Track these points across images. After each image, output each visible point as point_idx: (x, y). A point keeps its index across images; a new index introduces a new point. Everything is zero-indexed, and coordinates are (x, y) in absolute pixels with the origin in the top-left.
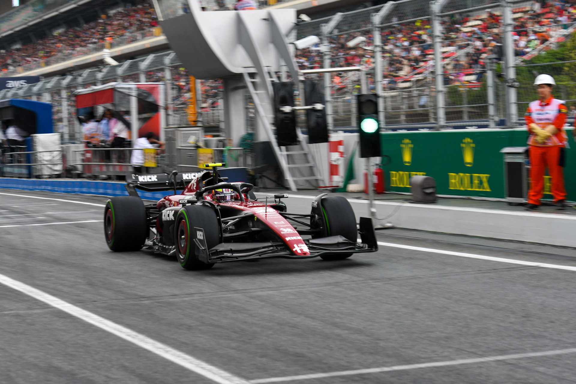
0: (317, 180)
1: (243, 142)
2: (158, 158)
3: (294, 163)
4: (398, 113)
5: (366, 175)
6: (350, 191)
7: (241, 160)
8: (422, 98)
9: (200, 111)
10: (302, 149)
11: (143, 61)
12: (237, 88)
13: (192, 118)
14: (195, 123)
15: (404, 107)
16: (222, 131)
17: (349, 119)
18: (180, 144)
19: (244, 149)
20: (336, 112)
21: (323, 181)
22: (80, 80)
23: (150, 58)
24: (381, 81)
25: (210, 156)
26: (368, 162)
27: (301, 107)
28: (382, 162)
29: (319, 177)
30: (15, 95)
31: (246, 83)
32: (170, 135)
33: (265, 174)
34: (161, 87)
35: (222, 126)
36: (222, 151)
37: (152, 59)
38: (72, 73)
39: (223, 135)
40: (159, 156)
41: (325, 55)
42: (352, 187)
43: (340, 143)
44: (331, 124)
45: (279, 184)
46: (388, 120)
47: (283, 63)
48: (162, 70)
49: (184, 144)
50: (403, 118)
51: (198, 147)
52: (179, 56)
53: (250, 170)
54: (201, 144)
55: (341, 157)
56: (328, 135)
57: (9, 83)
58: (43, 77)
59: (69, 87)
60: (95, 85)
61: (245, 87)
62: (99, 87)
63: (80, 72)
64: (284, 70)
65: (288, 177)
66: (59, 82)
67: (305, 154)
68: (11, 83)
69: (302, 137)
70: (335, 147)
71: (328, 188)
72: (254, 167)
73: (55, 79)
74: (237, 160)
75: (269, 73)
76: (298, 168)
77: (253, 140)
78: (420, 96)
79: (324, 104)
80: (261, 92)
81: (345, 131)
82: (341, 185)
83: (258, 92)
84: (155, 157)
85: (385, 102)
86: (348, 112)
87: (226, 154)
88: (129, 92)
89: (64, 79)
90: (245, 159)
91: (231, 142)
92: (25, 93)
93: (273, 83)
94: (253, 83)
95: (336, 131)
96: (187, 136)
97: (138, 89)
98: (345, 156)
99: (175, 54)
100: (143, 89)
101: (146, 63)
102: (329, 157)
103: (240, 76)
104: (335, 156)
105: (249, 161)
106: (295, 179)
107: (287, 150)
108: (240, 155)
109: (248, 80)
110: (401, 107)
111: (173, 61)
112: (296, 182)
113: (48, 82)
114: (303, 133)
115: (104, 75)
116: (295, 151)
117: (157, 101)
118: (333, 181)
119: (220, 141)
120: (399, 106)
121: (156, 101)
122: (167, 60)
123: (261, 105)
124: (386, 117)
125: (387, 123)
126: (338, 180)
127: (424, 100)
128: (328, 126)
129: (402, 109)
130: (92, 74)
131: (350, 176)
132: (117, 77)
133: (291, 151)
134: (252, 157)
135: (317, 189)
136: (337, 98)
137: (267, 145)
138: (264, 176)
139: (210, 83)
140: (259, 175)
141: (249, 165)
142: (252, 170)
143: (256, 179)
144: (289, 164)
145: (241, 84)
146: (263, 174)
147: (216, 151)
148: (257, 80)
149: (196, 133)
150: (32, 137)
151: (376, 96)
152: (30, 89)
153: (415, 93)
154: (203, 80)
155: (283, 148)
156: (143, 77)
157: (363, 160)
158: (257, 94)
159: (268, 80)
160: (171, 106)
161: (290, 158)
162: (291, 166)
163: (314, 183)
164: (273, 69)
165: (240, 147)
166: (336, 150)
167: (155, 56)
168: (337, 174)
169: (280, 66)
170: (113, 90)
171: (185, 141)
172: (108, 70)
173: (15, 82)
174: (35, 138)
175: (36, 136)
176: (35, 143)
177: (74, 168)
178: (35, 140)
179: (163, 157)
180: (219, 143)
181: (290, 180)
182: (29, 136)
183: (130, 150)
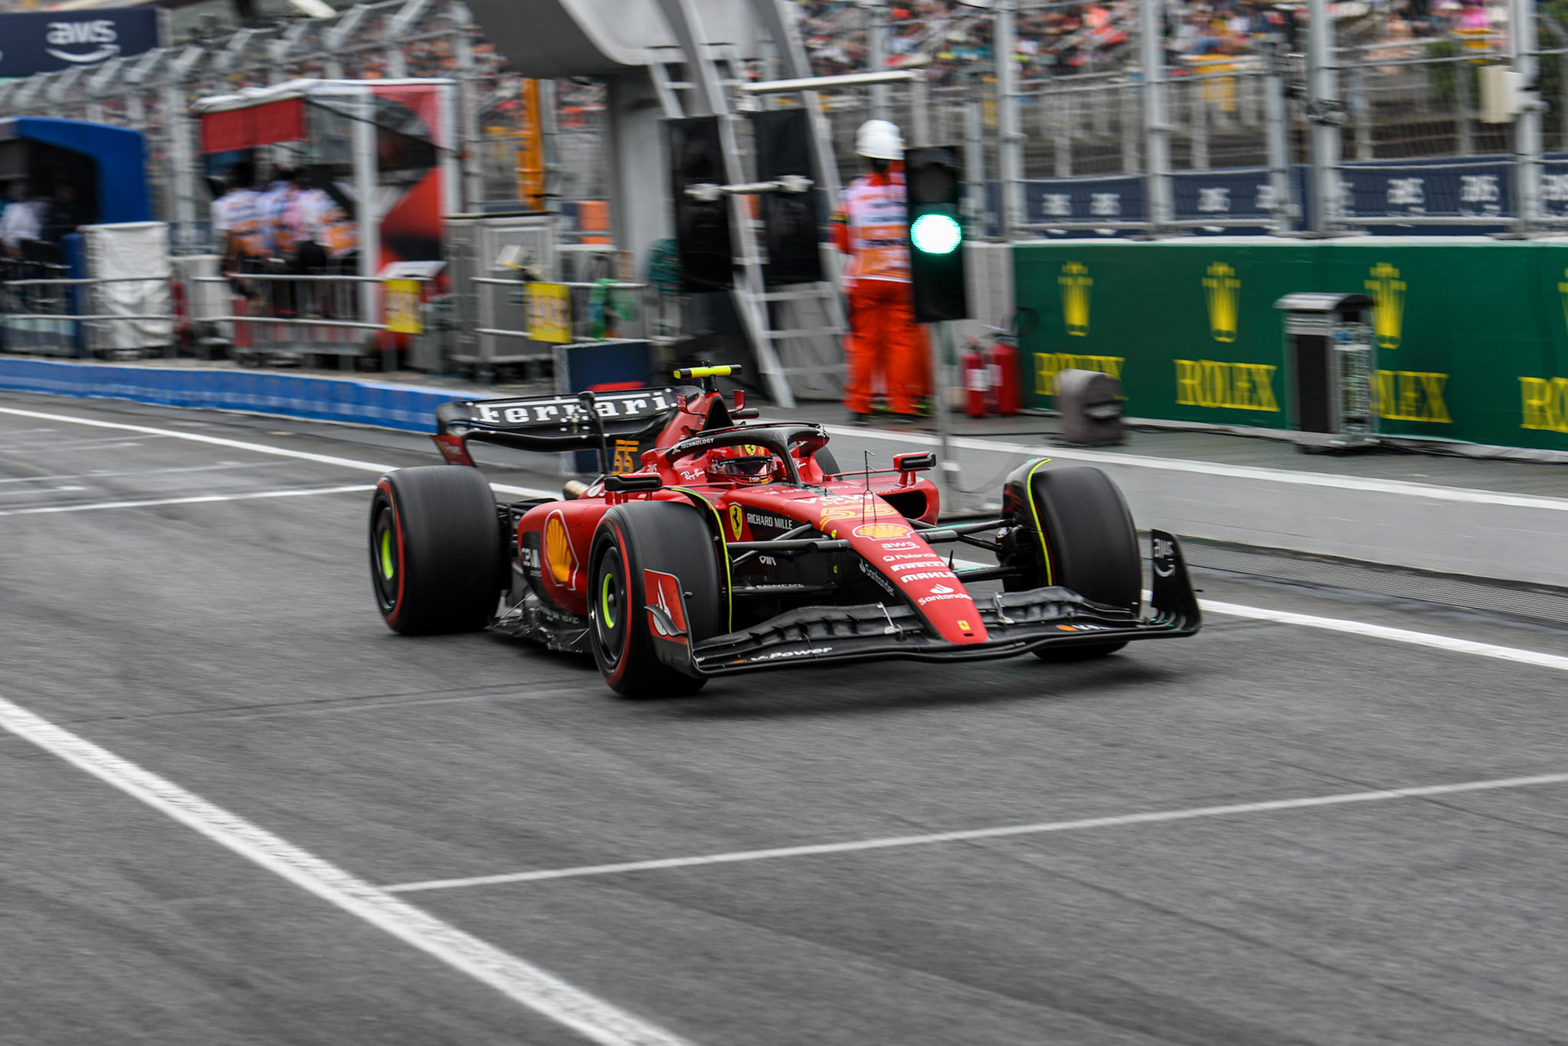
1: (657, 262)
2: (424, 305)
3: (781, 326)
12: (640, 106)
13: (529, 185)
25: (557, 304)
27: (743, 185)
31: (657, 94)
32: (462, 240)
51: (527, 278)
53: (661, 348)
54: (537, 270)
57: (56, 29)
61: (655, 103)
65: (770, 367)
68: (63, 30)
84: (416, 305)
88: (350, 109)
91: (628, 261)
94: (678, 93)
96: (500, 242)
97: (378, 98)
103: (640, 74)
106: (789, 371)
109: (664, 85)
112: (790, 381)
117: (434, 134)
142: (666, 347)
144: (770, 328)
148: (689, 84)
159: (716, 83)
162: (776, 334)
170: (304, 102)
173: (77, 26)
174: (91, 238)
175: (92, 232)
176: (90, 252)
177: (211, 329)
178: (92, 244)
179: (449, 302)
180: (594, 262)
181: (775, 375)
182: (73, 230)
183: (354, 283)
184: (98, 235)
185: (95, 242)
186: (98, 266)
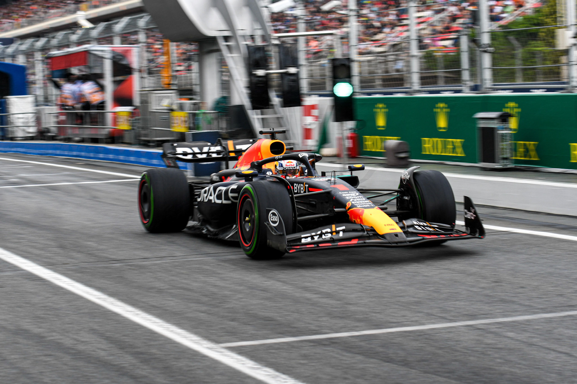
1: (217, 105)
2: (132, 121)
3: (267, 127)
4: (372, 78)
5: (340, 139)
6: (324, 156)
8: (398, 62)
9: (175, 74)
10: (275, 113)
11: (117, 23)
12: (211, 51)
13: (166, 81)
14: (168, 87)
15: (380, 71)
16: (196, 94)
17: (324, 83)
18: (153, 107)
19: (219, 112)
20: (311, 76)
21: (297, 144)
22: (54, 42)
23: (125, 20)
24: (356, 46)
25: (183, 119)
26: (342, 126)
27: (275, 70)
28: (357, 126)
29: (293, 141)
31: (220, 47)
32: (145, 99)
34: (135, 50)
35: (197, 89)
37: (127, 22)
38: (47, 35)
39: (198, 98)
40: (133, 119)
41: (299, 19)
42: (326, 151)
43: (313, 107)
44: (306, 88)
46: (364, 84)
47: (257, 26)
48: (136, 33)
49: (158, 107)
50: (378, 82)
51: (172, 110)
52: (154, 19)
53: (224, 134)
54: (175, 107)
55: (316, 121)
56: (301, 99)
58: (17, 39)
59: (44, 49)
60: (69, 47)
61: (219, 50)
62: (74, 49)
63: (54, 34)
64: (259, 33)
66: (33, 44)
67: (279, 118)
69: (276, 100)
70: (308, 111)
72: (228, 131)
73: (30, 41)
75: (243, 36)
77: (226, 103)
78: (396, 60)
79: (298, 68)
80: (236, 55)
81: (321, 95)
82: (315, 149)
83: (233, 55)
84: (129, 120)
85: (360, 66)
86: (323, 76)
88: (103, 55)
89: (38, 41)
90: (219, 122)
93: (248, 47)
94: (228, 46)
95: (310, 95)
96: (160, 99)
97: (113, 51)
98: (319, 120)
99: (150, 16)
100: (118, 51)
101: (120, 25)
102: (301, 120)
103: (213, 40)
104: (309, 120)
105: (224, 124)
107: (262, 114)
109: (222, 44)
110: (376, 71)
111: (147, 23)
113: (22, 44)
114: (278, 96)
115: (78, 37)
116: (269, 115)
117: (131, 64)
118: (307, 145)
119: (195, 104)
120: (374, 71)
122: (142, 23)
123: (236, 68)
124: (362, 82)
125: (362, 87)
126: (312, 144)
127: (400, 65)
128: (301, 90)
129: (377, 73)
130: (66, 37)
131: (324, 140)
132: (91, 39)
133: (265, 114)
134: (227, 120)
136: (312, 62)
137: (241, 108)
139: (185, 47)
141: (222, 129)
142: (226, 133)
144: (263, 127)
145: (215, 48)
147: (190, 115)
148: (232, 43)
149: (168, 96)
150: (5, 98)
151: (349, 60)
152: (4, 51)
153: (391, 58)
154: (178, 43)
155: (258, 111)
156: (117, 40)
157: (336, 124)
158: (232, 57)
159: (243, 43)
160: (146, 69)
161: (264, 122)
164: (248, 33)
165: (214, 110)
166: (309, 114)
167: (130, 19)
168: (310, 138)
169: (254, 30)
170: (87, 52)
171: (159, 104)
172: (83, 32)
174: (8, 100)
175: (9, 98)
176: (8, 105)
177: (48, 130)
178: (8, 102)
179: (138, 120)
180: (192, 106)
182: (2, 98)
184: (11, 100)
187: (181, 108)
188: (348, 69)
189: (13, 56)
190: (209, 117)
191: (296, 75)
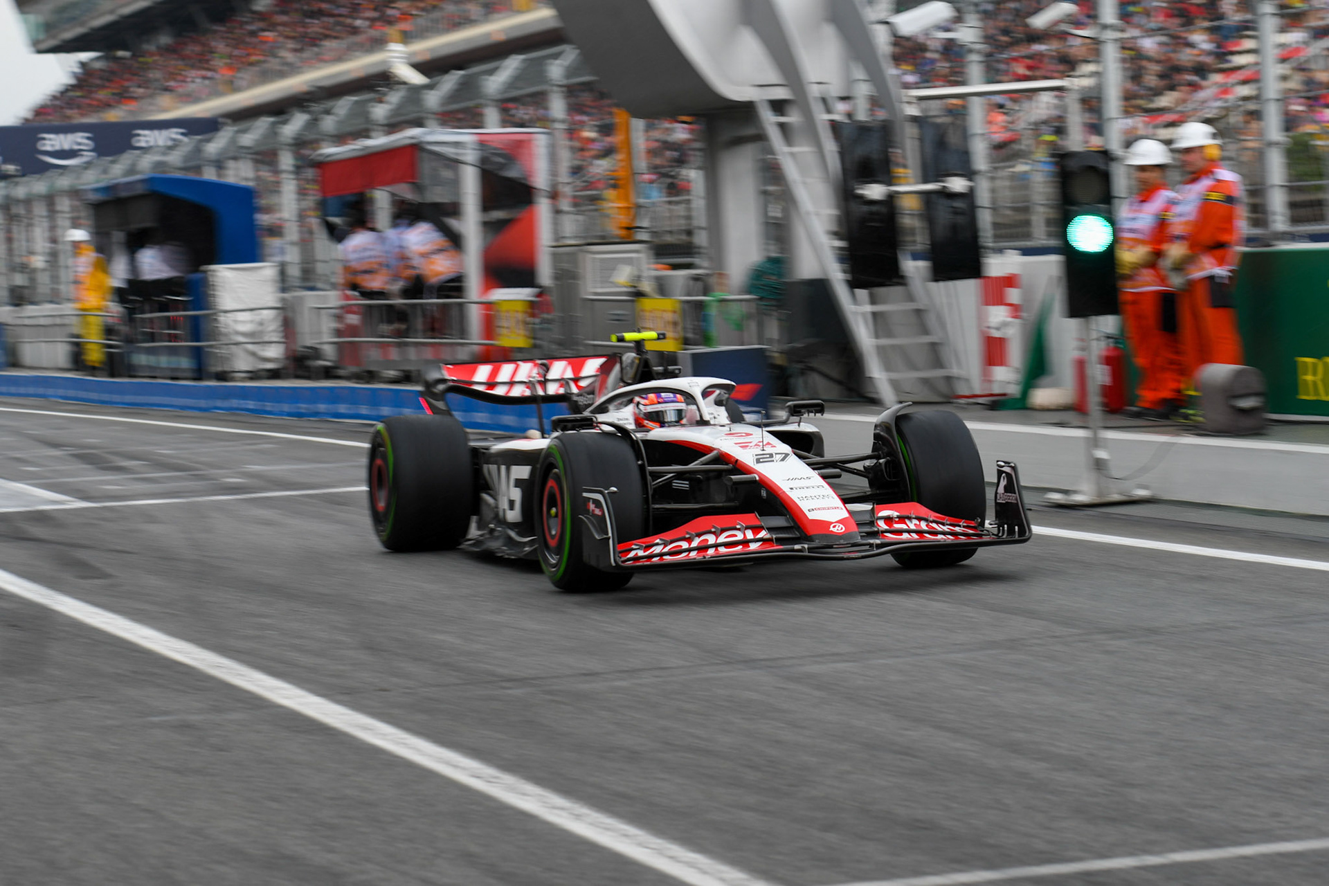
0: (949, 379)
1: (756, 280)
2: (534, 324)
3: (889, 334)
5: (1081, 365)
6: (1037, 407)
7: (753, 326)
10: (911, 298)
11: (491, 72)
12: (739, 141)
13: (622, 219)
14: (628, 235)
16: (699, 253)
17: (1026, 223)
18: (591, 287)
19: (761, 299)
21: (967, 380)
22: (328, 123)
23: (512, 65)
25: (669, 316)
26: (1088, 329)
27: (910, 185)
28: (1122, 330)
29: (955, 371)
30: (159, 165)
31: (762, 128)
32: (566, 266)
33: (815, 363)
34: (540, 141)
35: (701, 239)
36: (700, 306)
37: (517, 69)
38: (308, 106)
39: (705, 264)
40: (537, 320)
41: (970, 51)
42: (1043, 396)
43: (1010, 281)
44: (990, 231)
45: (850, 390)
47: (859, 73)
48: (542, 97)
49: (602, 287)
51: (639, 294)
52: (588, 59)
53: (776, 355)
54: (646, 286)
55: (1015, 317)
56: (981, 260)
58: (229, 121)
59: (299, 144)
60: (368, 137)
61: (761, 137)
62: (379, 141)
63: (329, 104)
64: (863, 90)
65: (876, 371)
66: (273, 132)
67: (918, 312)
69: (913, 267)
70: (996, 291)
71: (980, 400)
72: (786, 347)
73: (264, 123)
74: (740, 327)
75: (824, 100)
76: (900, 349)
77: (780, 275)
79: (970, 180)
80: (803, 149)
81: (1027, 252)
82: (1014, 390)
83: (795, 149)
84: (526, 323)
87: (713, 311)
88: (457, 154)
89: (285, 122)
90: (761, 326)
91: (726, 281)
92: (187, 158)
93: (835, 126)
94: (783, 127)
95: (1000, 251)
96: (609, 267)
97: (482, 145)
98: (1024, 315)
99: (577, 51)
100: (495, 145)
101: (500, 78)
102: (981, 317)
103: (746, 111)
104: (998, 315)
105: (773, 330)
106: (894, 376)
107: (873, 301)
108: (749, 316)
109: (769, 119)
111: (571, 72)
112: (895, 384)
113: (244, 131)
115: (391, 110)
116: (893, 302)
117: (530, 176)
118: (993, 381)
119: (696, 278)
121: (529, 174)
122: (556, 70)
123: (804, 183)
126: (1006, 377)
128: (980, 237)
130: (361, 112)
131: (1038, 368)
132: (425, 115)
133: (884, 302)
134: (780, 320)
135: (950, 403)
136: (998, 168)
137: (820, 287)
138: (812, 369)
140: (799, 366)
141: (770, 341)
142: (781, 353)
143: (790, 376)
144: (877, 336)
145: (751, 131)
146: (811, 365)
147: (686, 306)
148: (793, 118)
149: (631, 258)
150: (205, 272)
151: (1106, 157)
152: (198, 150)
154: (651, 121)
155: (862, 293)
156: (492, 115)
157: (1073, 323)
158: (792, 154)
159: (822, 117)
160: (567, 190)
161: (878, 319)
162: (884, 341)
163: (943, 387)
164: (835, 89)
165: (749, 293)
166: (999, 300)
167: (525, 60)
168: (1001, 363)
169: (851, 82)
170: (416, 148)
171: (606, 280)
172: (403, 98)
174: (212, 275)
175: (214, 271)
176: (211, 288)
177: (316, 353)
178: (213, 281)
179: (548, 321)
180: (691, 283)
181: (879, 379)
182: (196, 271)
183: (461, 305)
184: (218, 274)
185: (215, 279)
186: (218, 300)
187: (662, 288)
188: (1105, 178)
189: (219, 164)
190: (736, 311)
191: (968, 196)
